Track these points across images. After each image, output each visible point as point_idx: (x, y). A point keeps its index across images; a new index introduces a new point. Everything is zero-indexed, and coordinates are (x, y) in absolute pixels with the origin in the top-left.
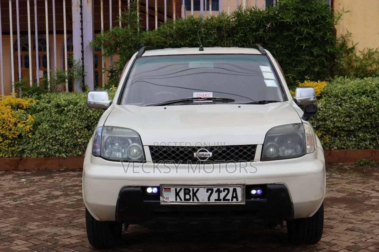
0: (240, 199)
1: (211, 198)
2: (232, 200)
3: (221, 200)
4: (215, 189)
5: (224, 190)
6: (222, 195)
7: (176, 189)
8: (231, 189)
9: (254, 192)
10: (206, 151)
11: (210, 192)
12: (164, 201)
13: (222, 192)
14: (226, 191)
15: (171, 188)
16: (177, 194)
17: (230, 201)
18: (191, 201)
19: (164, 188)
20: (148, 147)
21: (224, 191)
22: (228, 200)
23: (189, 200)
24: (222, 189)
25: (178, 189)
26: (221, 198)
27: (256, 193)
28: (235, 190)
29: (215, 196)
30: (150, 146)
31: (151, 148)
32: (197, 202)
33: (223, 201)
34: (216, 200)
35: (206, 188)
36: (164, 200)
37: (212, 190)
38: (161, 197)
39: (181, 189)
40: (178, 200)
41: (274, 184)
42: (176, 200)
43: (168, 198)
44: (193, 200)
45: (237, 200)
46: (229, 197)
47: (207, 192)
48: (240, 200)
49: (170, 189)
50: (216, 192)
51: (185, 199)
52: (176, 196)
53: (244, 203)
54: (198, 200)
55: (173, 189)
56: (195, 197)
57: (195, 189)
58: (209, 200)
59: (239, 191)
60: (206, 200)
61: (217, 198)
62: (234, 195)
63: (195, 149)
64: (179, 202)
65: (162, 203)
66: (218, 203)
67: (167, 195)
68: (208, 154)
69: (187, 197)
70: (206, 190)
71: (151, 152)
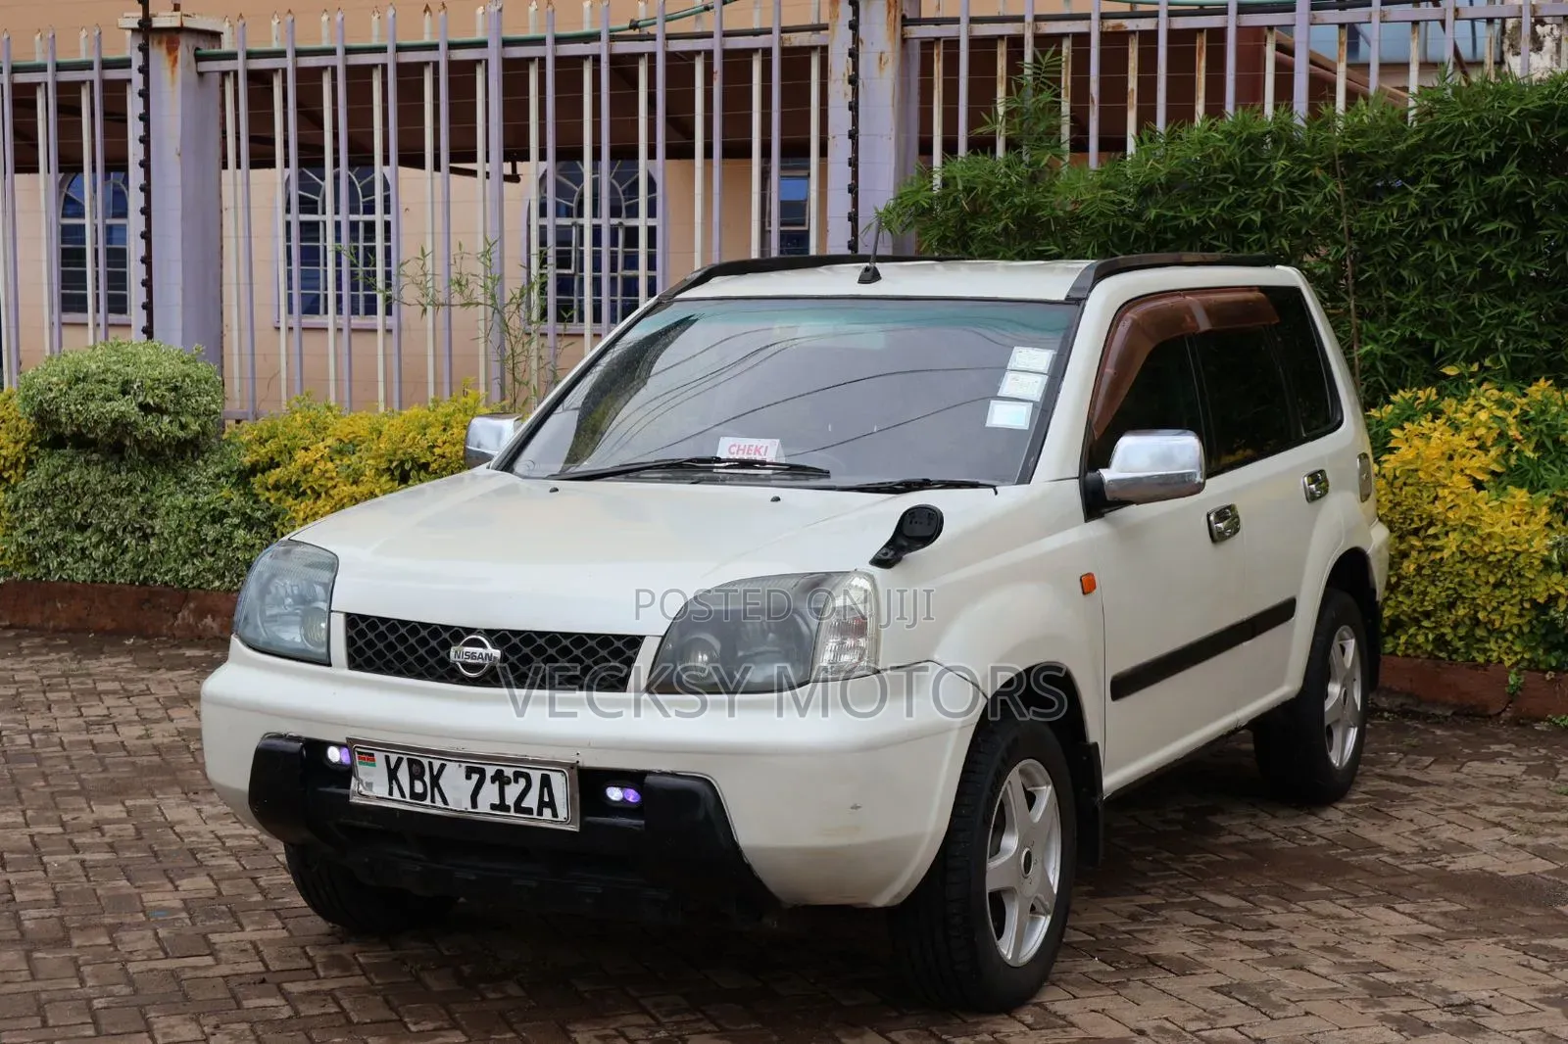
0: (562, 813)
1: (480, 798)
2: (540, 813)
3: (508, 809)
4: (490, 771)
5: (517, 775)
6: (513, 792)
7: (387, 759)
8: (536, 777)
9: (615, 794)
10: (482, 645)
11: (475, 777)
12: (360, 793)
13: (509, 783)
14: (522, 782)
15: (376, 753)
16: (392, 775)
17: (535, 816)
18: (428, 802)
19: (359, 753)
20: (342, 617)
21: (516, 781)
22: (529, 811)
23: (423, 796)
24: (509, 772)
25: (393, 758)
26: (510, 801)
27: (624, 800)
28: (546, 782)
29: (490, 794)
30: (348, 615)
31: (352, 620)
32: (443, 806)
33: (516, 811)
34: (493, 807)
35: (464, 765)
36: (361, 788)
37: (482, 773)
38: (353, 779)
39: (400, 760)
40: (396, 795)
41: (674, 774)
42: (391, 793)
43: (370, 785)
44: (433, 801)
45: (555, 815)
46: (531, 801)
47: (468, 777)
48: (563, 815)
49: (372, 755)
50: (493, 782)
51: (413, 795)
52: (390, 783)
53: (574, 828)
54: (445, 801)
55: (379, 757)
56: (436, 790)
57: (437, 764)
58: (474, 804)
59: (559, 784)
60: (467, 805)
61: (497, 802)
62: (546, 799)
63: (457, 634)
64: (399, 803)
65: (355, 800)
66: (500, 817)
67: (366, 774)
68: (487, 654)
69: (419, 788)
70: (463, 772)
71: (347, 632)
